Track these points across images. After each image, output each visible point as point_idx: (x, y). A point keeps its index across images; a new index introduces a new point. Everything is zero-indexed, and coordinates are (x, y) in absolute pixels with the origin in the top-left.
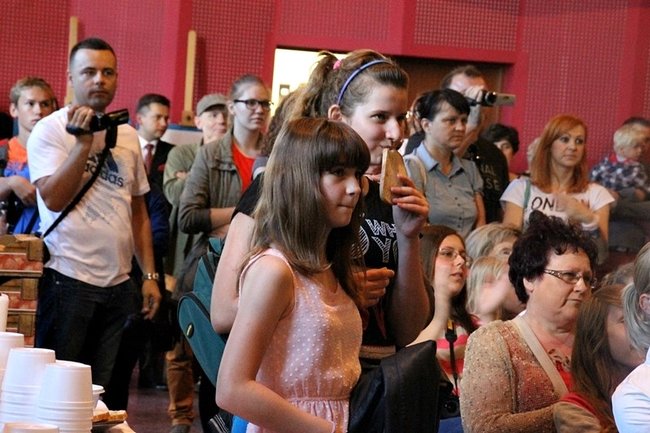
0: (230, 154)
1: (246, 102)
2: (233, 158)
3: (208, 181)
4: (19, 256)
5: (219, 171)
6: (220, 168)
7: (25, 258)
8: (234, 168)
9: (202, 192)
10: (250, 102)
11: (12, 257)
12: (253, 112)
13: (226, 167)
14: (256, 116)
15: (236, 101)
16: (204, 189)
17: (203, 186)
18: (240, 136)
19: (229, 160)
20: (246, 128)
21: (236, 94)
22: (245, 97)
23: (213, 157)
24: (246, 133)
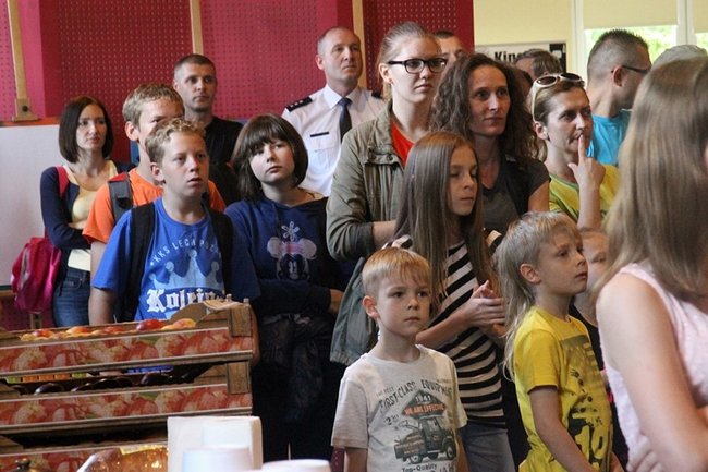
0: (389, 141)
1: (405, 63)
2: (393, 145)
3: (363, 182)
4: (219, 332)
5: (377, 166)
6: (376, 161)
7: (228, 334)
8: (395, 159)
9: (356, 197)
10: (412, 63)
11: (209, 334)
12: (417, 78)
13: (384, 160)
14: (422, 82)
15: (392, 63)
16: (358, 193)
17: (356, 188)
18: (402, 113)
19: (387, 149)
20: (410, 102)
21: (390, 52)
22: (403, 57)
23: (365, 147)
24: (410, 108)
